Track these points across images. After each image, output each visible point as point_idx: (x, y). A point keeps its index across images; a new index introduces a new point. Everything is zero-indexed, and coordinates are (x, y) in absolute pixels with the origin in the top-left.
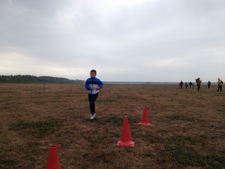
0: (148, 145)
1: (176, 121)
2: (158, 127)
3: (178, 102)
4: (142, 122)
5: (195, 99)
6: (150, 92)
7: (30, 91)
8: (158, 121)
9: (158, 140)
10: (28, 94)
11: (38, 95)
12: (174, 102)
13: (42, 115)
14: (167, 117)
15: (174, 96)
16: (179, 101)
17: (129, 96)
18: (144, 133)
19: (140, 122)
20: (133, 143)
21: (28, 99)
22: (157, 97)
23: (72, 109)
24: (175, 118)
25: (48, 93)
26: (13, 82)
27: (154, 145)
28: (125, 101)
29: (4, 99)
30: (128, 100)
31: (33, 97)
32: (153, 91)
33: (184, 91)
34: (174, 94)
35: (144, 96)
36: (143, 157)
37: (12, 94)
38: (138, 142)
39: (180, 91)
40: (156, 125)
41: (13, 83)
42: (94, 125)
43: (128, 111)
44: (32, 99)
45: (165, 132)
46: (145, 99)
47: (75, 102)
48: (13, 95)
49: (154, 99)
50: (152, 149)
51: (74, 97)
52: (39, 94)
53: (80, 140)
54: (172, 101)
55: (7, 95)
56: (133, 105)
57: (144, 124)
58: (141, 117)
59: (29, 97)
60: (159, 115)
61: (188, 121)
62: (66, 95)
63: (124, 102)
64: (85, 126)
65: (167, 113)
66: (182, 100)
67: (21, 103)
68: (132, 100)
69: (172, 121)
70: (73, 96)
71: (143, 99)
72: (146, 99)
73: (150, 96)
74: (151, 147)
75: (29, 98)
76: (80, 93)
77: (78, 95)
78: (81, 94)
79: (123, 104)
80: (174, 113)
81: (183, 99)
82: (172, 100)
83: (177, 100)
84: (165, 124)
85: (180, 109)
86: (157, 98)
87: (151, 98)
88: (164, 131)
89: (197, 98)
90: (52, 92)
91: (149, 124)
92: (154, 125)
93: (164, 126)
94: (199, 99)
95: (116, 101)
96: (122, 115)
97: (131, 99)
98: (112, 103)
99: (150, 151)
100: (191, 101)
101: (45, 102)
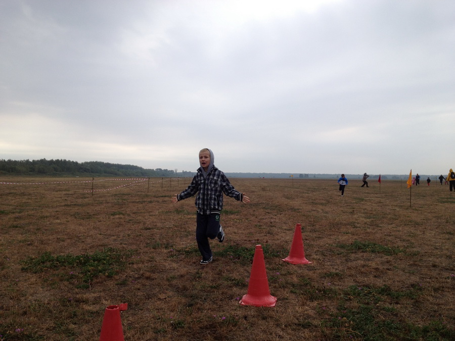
0: (304, 305)
1: (360, 255)
2: (323, 267)
3: (363, 215)
4: (292, 257)
5: (398, 209)
6: (307, 195)
7: (64, 193)
8: (323, 254)
9: (325, 293)
10: (61, 198)
11: (80, 201)
12: (355, 216)
13: (89, 240)
14: (343, 247)
15: (356, 203)
16: (366, 213)
17: (264, 202)
18: (295, 280)
19: (287, 257)
20: (272, 299)
21: (61, 208)
22: (322, 204)
23: (149, 229)
24: (359, 247)
25: (100, 197)
26: (31, 173)
27: (315, 303)
28: (256, 213)
29: (11, 207)
30: (262, 210)
31: (71, 205)
32: (313, 191)
33: (377, 193)
34: (355, 198)
35: (296, 202)
36: (293, 330)
37: (29, 199)
38: (284, 299)
39: (368, 193)
40: (320, 262)
41: (30, 175)
42: (194, 263)
43: (262, 234)
44: (69, 208)
45: (338, 276)
46: (296, 208)
47: (155, 215)
48: (30, 201)
49: (314, 209)
50: (311, 312)
51: (153, 204)
52: (82, 198)
53: (166, 293)
54: (352, 213)
55: (18, 200)
56: (272, 220)
57: (295, 260)
58: (289, 247)
59: (63, 204)
60: (326, 241)
61: (385, 254)
62: (136, 199)
63: (254, 215)
64: (175, 265)
65: (343, 238)
66: (371, 211)
67: (47, 217)
68: (269, 211)
69: (353, 255)
70: (151, 202)
71: (293, 209)
72: (298, 209)
73: (306, 204)
74: (310, 308)
75: (63, 206)
76: (165, 197)
77: (160, 200)
78: (166, 199)
79: (253, 218)
80: (356, 237)
81: (373, 209)
82: (351, 210)
83: (363, 211)
84: (338, 262)
85: (369, 230)
86: (321, 207)
87: (310, 207)
88: (337, 274)
89: (401, 206)
90: (108, 193)
91: (305, 260)
92: (315, 263)
93: (336, 265)
94: (407, 209)
95: (238, 213)
96: (250, 241)
97: (268, 208)
98: (229, 217)
99: (309, 316)
100: (390, 214)
101: (94, 215)
